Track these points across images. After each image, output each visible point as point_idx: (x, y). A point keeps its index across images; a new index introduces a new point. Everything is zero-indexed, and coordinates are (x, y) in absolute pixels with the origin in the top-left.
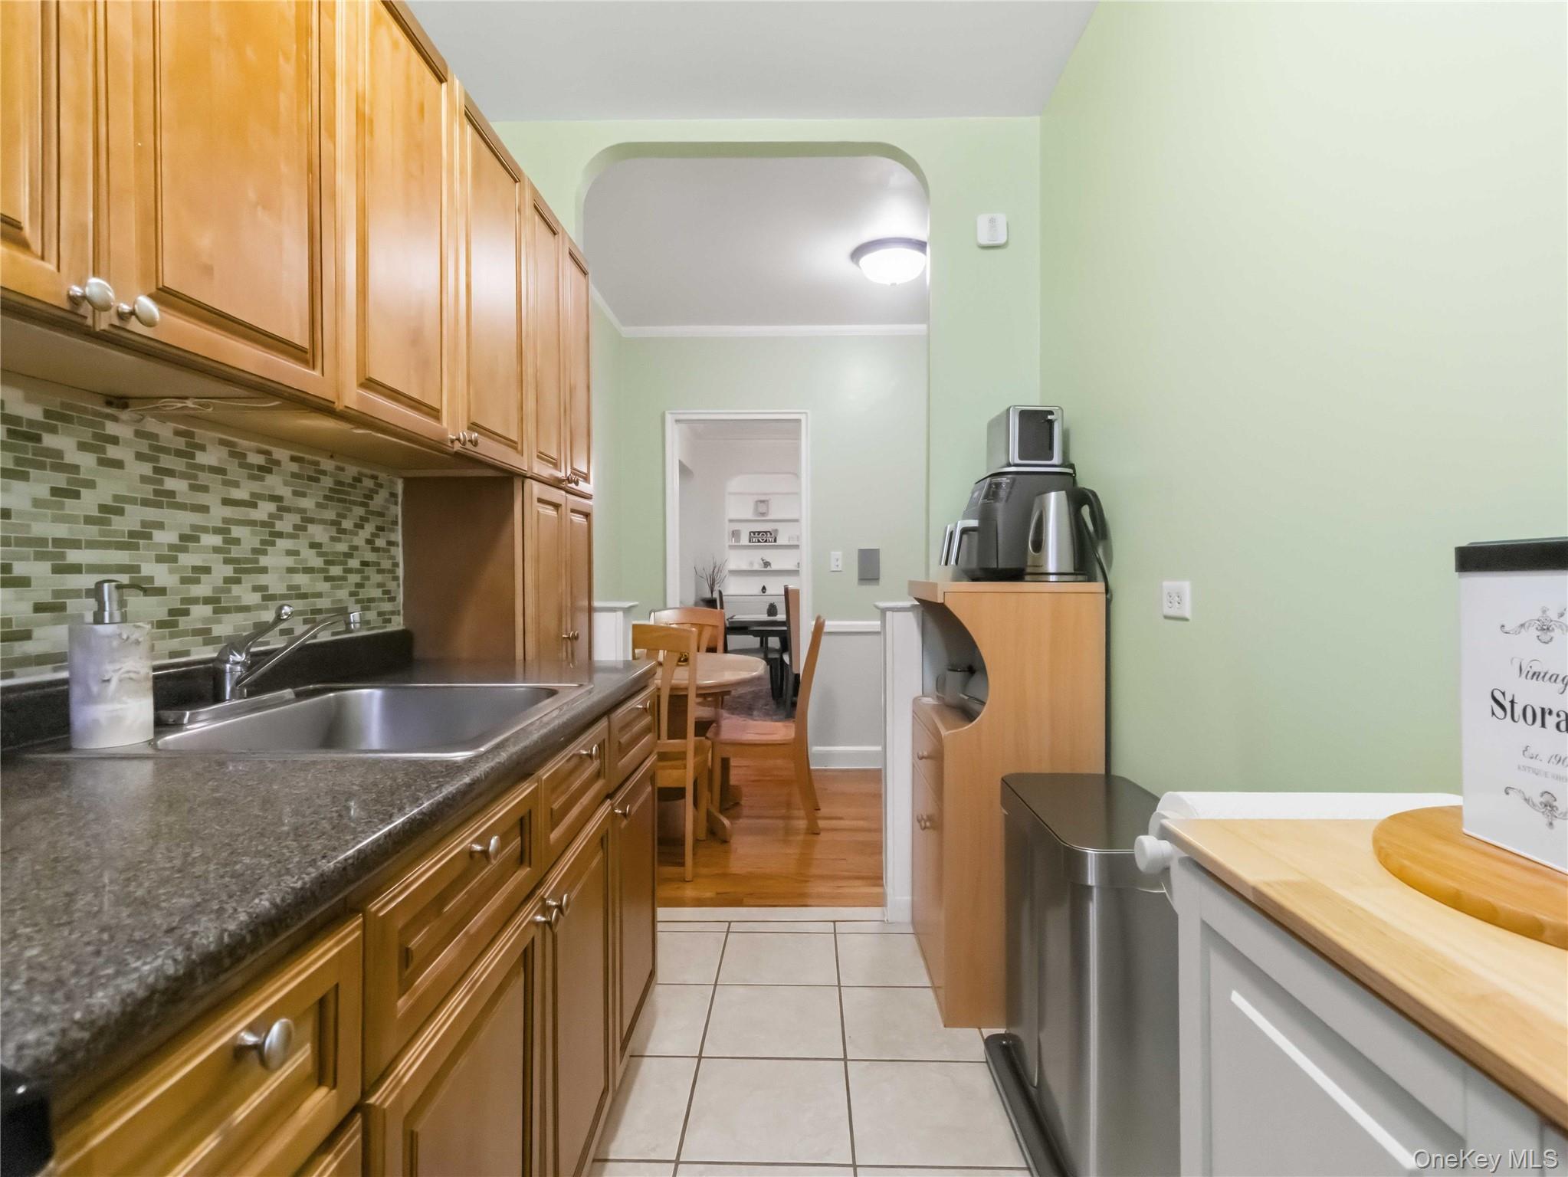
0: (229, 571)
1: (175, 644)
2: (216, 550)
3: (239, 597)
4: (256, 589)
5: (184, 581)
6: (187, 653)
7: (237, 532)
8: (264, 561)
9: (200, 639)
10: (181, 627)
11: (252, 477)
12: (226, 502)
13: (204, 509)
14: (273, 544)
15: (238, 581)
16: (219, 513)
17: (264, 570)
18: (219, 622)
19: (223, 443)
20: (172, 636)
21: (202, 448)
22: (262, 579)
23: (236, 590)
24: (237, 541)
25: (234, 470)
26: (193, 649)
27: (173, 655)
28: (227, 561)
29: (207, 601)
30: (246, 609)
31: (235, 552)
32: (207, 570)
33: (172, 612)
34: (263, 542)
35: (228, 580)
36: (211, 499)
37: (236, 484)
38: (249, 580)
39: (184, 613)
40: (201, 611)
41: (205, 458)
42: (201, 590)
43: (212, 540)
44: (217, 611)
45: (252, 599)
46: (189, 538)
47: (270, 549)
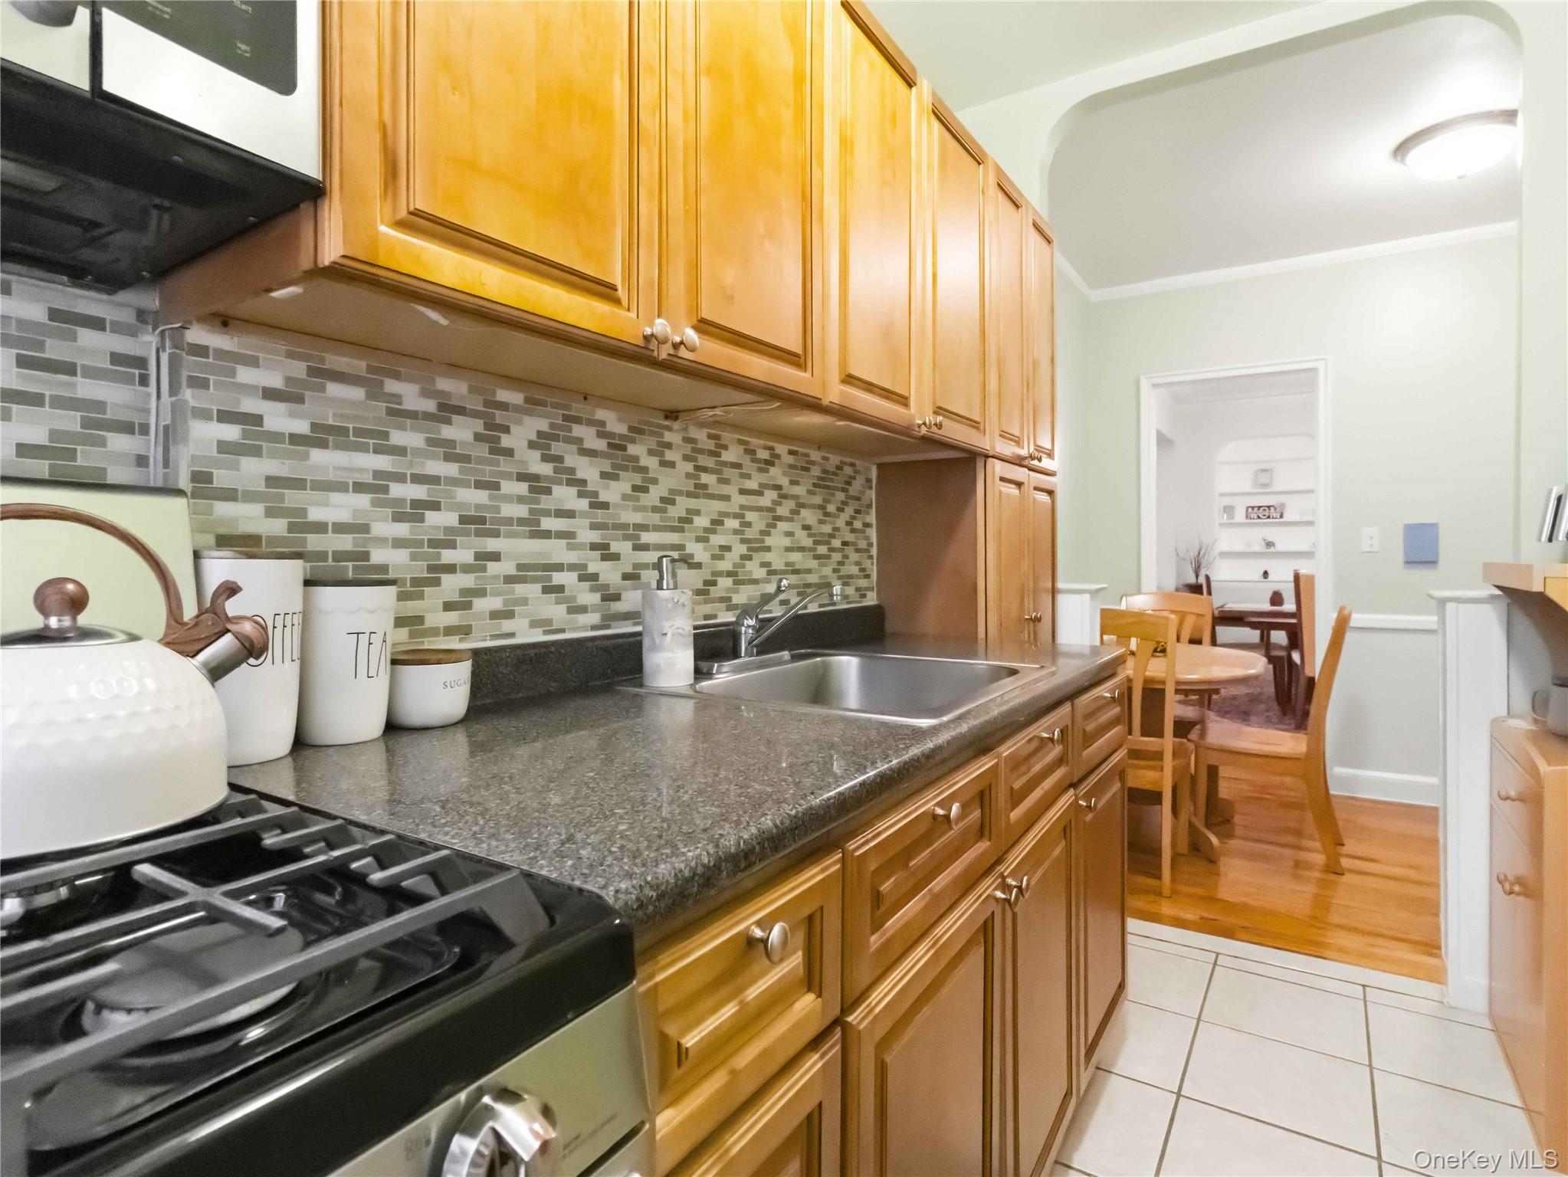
0: (743, 549)
1: (707, 609)
2: (736, 532)
3: (751, 572)
4: (763, 565)
5: (714, 557)
6: (715, 617)
7: (750, 516)
8: (768, 541)
9: (723, 605)
10: (712, 595)
11: (761, 470)
12: (743, 492)
13: (726, 498)
14: (775, 526)
15: (750, 558)
16: (738, 500)
17: (768, 549)
18: (737, 592)
19: (740, 442)
20: (706, 602)
21: (725, 448)
22: (768, 557)
23: (749, 565)
24: (749, 525)
25: (749, 467)
26: (719, 614)
27: (706, 617)
28: (743, 541)
29: (729, 574)
30: (755, 582)
31: (750, 533)
32: (728, 548)
33: (707, 583)
34: (768, 525)
35: (743, 557)
36: (731, 490)
37: (748, 477)
38: (758, 557)
39: (714, 583)
40: (725, 583)
41: (728, 456)
42: (725, 565)
43: (732, 524)
44: (736, 583)
45: (760, 573)
46: (717, 522)
47: (773, 531)
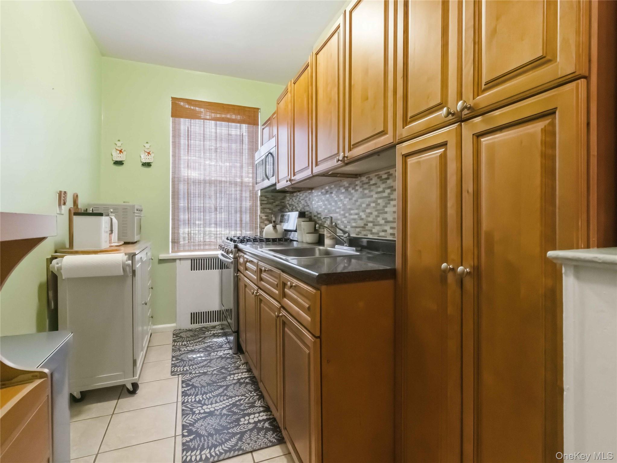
0: (376, 213)
1: (364, 233)
2: (374, 207)
3: (379, 221)
4: (383, 219)
5: (367, 216)
7: (380, 201)
8: (386, 209)
9: (370, 232)
10: (367, 228)
11: (383, 183)
12: (377, 193)
13: (372, 196)
14: (389, 203)
15: (378, 216)
16: (375, 196)
17: (386, 213)
18: (374, 228)
19: (376, 176)
21: (371, 179)
22: (386, 216)
23: (379, 219)
24: (379, 204)
25: (379, 183)
26: (368, 235)
27: (365, 235)
28: (376, 211)
30: (381, 225)
31: (379, 207)
32: (371, 213)
33: (365, 225)
36: (373, 193)
37: (379, 187)
38: (382, 216)
39: (367, 225)
40: (370, 225)
41: (372, 182)
42: (370, 219)
43: (373, 205)
44: (374, 225)
45: (382, 222)
46: (368, 205)
47: (388, 206)
